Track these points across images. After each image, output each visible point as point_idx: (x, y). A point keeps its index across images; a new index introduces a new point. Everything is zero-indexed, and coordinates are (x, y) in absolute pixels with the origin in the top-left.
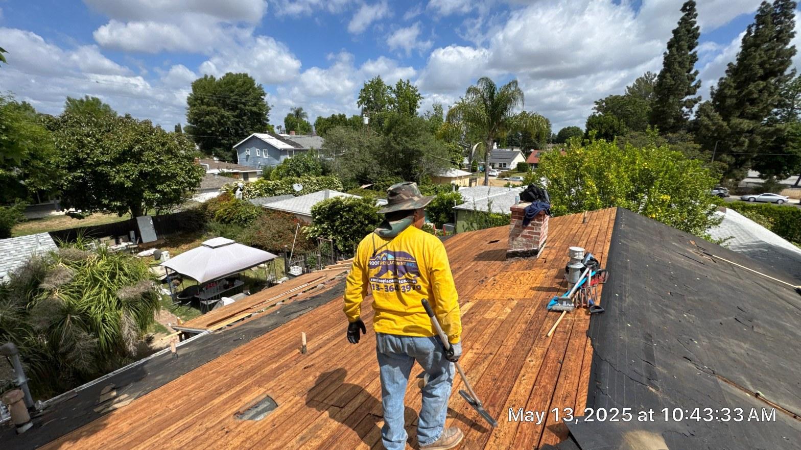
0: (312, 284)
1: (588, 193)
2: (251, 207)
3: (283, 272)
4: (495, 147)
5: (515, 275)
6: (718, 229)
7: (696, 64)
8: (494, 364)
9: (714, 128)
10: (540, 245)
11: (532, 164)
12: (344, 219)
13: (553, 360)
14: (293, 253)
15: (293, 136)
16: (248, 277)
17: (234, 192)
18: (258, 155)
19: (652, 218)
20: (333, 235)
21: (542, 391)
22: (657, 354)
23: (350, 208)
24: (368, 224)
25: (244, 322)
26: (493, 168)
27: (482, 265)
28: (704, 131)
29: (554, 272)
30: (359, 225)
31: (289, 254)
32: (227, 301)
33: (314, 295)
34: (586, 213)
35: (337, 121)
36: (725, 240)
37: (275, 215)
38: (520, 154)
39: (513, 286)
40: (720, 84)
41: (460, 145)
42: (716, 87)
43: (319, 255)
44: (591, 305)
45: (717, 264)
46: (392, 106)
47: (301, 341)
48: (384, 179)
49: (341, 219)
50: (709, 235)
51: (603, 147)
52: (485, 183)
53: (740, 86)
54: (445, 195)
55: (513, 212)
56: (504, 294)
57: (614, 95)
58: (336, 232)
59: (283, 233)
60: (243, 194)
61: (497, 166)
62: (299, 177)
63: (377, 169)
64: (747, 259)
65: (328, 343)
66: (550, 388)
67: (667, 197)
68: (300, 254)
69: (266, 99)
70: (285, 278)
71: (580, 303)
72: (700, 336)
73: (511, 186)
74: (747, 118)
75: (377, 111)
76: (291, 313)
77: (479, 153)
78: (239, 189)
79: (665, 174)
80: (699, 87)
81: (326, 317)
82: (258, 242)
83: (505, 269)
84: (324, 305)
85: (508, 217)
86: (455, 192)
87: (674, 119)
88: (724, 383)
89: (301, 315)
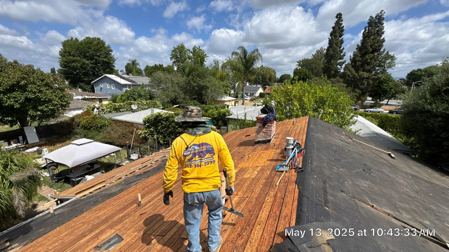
0: (144, 165)
1: (295, 109)
2: (104, 119)
3: (126, 158)
4: (248, 84)
5: (259, 153)
6: (355, 126)
7: (343, 44)
8: (249, 202)
9: (352, 76)
10: (272, 137)
11: (267, 94)
12: (163, 125)
13: (279, 197)
14: (132, 146)
15: (131, 77)
16: (103, 162)
17: (93, 110)
18: (108, 88)
19: (325, 121)
20: (157, 135)
21: (274, 215)
22: (329, 190)
23: (167, 119)
24: (178, 128)
25: (101, 190)
26: (247, 96)
27: (242, 148)
28: (347, 77)
29: (279, 151)
30: (173, 128)
31: (129, 147)
32: (89, 178)
33: (146, 171)
34: (294, 119)
35: (158, 68)
36: (358, 131)
37: (120, 124)
38: (261, 88)
39: (258, 159)
40: (354, 55)
41: (229, 83)
42: (352, 56)
43: (148, 147)
44: (297, 167)
45: (354, 143)
46: (190, 60)
47: (138, 199)
48: (187, 102)
49: (162, 125)
50: (351, 129)
51: (301, 85)
52: (243, 104)
53: (363, 56)
54: (221, 110)
55: (257, 119)
56: (254, 164)
57: (306, 58)
58: (158, 133)
59: (125, 134)
60: (99, 111)
61: (249, 94)
62: (135, 101)
63: (182, 96)
64: (368, 140)
65: (155, 199)
66: (278, 213)
67: (332, 110)
68: (137, 147)
69: (113, 54)
70: (127, 162)
71: (293, 166)
72: (348, 180)
73: (256, 105)
74: (366, 72)
75: (182, 63)
76: (131, 183)
77: (239, 88)
78: (96, 108)
79: (331, 99)
80: (344, 56)
81: (153, 183)
82: (109, 140)
83: (254, 150)
84: (152, 176)
85: (255, 122)
86: (227, 109)
87: (334, 71)
88: (359, 202)
89: (137, 183)
